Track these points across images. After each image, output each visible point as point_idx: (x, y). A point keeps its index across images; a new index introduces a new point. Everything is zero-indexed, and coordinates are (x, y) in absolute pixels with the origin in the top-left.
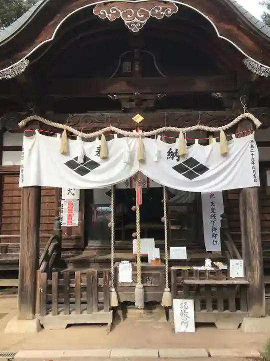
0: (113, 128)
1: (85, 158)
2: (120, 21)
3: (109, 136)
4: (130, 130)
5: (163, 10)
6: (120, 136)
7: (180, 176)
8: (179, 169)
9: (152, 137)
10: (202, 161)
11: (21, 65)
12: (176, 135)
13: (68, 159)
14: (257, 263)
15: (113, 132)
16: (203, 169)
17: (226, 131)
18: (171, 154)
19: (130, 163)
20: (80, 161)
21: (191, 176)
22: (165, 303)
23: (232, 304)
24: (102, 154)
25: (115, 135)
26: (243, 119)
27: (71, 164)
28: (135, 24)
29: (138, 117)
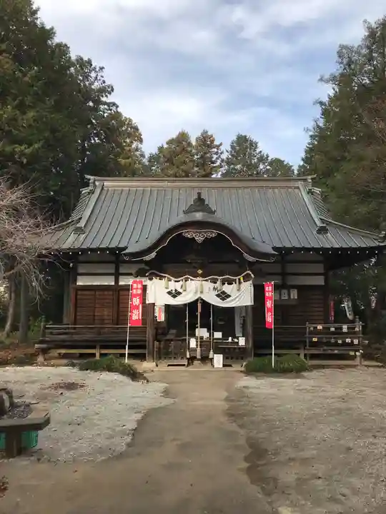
0: (188, 276)
1: (176, 290)
2: (193, 238)
3: (186, 280)
5: (211, 234)
6: (191, 280)
7: (218, 299)
8: (218, 296)
9: (206, 281)
10: (228, 293)
11: (153, 255)
12: (217, 280)
13: (168, 290)
14: (251, 340)
15: (188, 278)
16: (229, 296)
17: (243, 277)
18: (215, 289)
19: (196, 293)
20: (173, 291)
21: (223, 299)
22: (211, 356)
23: (235, 357)
24: (183, 288)
26: (247, 274)
27: (169, 293)
28: (199, 239)
29: (200, 271)
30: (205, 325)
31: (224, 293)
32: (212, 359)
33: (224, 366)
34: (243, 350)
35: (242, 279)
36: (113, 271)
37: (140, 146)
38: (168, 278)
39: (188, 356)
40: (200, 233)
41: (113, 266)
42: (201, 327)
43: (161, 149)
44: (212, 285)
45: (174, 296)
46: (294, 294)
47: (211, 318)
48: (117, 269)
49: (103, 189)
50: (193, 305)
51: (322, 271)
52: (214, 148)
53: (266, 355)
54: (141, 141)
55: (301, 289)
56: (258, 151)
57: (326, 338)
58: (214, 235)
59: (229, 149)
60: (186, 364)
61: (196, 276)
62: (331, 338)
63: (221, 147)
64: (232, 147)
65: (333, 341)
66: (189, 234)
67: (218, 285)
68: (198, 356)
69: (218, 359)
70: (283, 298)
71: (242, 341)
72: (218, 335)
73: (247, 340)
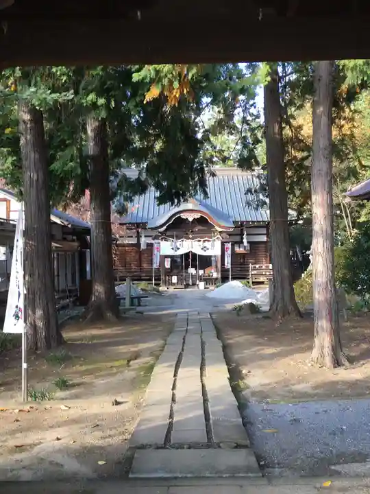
0: (184, 239)
2: (187, 218)
3: (183, 241)
6: (186, 241)
7: (202, 251)
8: (202, 249)
9: (194, 241)
10: (208, 247)
11: (165, 228)
12: (201, 240)
13: (172, 247)
14: (220, 274)
16: (208, 249)
18: (200, 246)
19: (189, 248)
21: (205, 251)
23: (211, 284)
24: (181, 246)
26: (218, 237)
27: (173, 249)
28: (191, 219)
29: (191, 236)
30: (194, 266)
31: (205, 247)
32: (198, 285)
33: (205, 288)
34: (216, 279)
35: (215, 240)
38: (172, 240)
39: (185, 284)
40: (191, 215)
41: (136, 231)
42: (191, 268)
45: (176, 250)
47: (197, 262)
48: (138, 233)
50: (187, 255)
51: (265, 233)
58: (199, 217)
60: (184, 287)
61: (188, 238)
66: (184, 216)
67: (201, 243)
68: (190, 284)
69: (202, 285)
70: (241, 249)
71: (215, 275)
72: (201, 272)
73: (218, 274)
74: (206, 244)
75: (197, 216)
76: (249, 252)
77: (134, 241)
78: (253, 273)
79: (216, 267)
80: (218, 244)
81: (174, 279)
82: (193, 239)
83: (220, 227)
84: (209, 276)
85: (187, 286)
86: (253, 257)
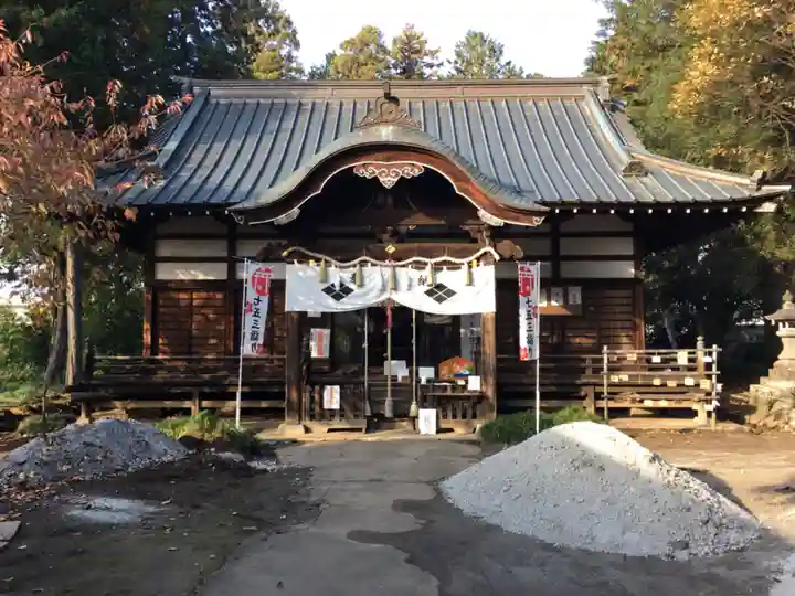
0: (367, 259)
1: (342, 285)
2: (376, 179)
3: (363, 264)
4: (384, 259)
5: (412, 170)
6: (373, 265)
7: (430, 300)
8: (430, 293)
9: (403, 266)
10: (450, 286)
12: (426, 264)
13: (326, 285)
14: (491, 380)
15: (366, 262)
16: (451, 293)
17: (478, 259)
18: (422, 281)
19: (383, 290)
20: (337, 288)
21: (440, 300)
22: (412, 414)
23: (459, 415)
24: (358, 282)
25: (369, 264)
26: (485, 253)
27: (329, 290)
28: (388, 181)
29: (391, 249)
30: (401, 353)
31: (440, 287)
32: (416, 418)
33: (439, 431)
34: (480, 398)
35: (475, 262)
36: (225, 254)
37: (294, 53)
38: (326, 261)
39: (368, 413)
40: (388, 167)
41: (224, 243)
42: (393, 358)
43: (330, 57)
44: (415, 274)
45: (338, 297)
46: (576, 295)
47: (414, 341)
48: (232, 249)
49: (207, 101)
50: (376, 313)
51: (630, 252)
52: (426, 55)
53: (524, 409)
54: (297, 45)
55: (589, 286)
56: (503, 60)
57: (644, 376)
58: (417, 173)
59: (453, 58)
60: (364, 426)
61: (381, 256)
62: (654, 377)
63: (438, 54)
64: (459, 54)
65: (657, 382)
66: (366, 169)
67: (427, 273)
68: (388, 413)
69: (427, 419)
70: (554, 303)
71: (475, 383)
72: (426, 373)
73: (484, 381)
74: (445, 277)
75: (412, 168)
76: (580, 313)
77: (217, 273)
78: (615, 379)
79: (477, 356)
80: (486, 275)
81: (332, 397)
82: (397, 257)
83: (497, 210)
84: (454, 388)
85: (376, 422)
86: (590, 329)
